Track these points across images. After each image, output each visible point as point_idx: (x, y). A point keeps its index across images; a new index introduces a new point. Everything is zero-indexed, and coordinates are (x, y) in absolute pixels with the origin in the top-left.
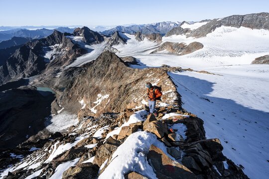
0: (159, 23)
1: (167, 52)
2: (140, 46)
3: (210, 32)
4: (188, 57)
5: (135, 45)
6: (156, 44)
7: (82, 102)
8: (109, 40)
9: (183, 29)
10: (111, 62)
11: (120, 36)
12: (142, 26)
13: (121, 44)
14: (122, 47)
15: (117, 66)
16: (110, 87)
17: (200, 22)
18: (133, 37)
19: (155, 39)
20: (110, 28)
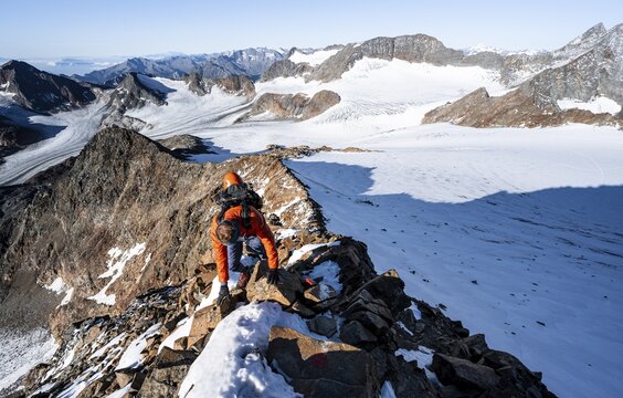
0: (241, 52)
1: (273, 116)
2: (206, 107)
3: (346, 69)
4: (317, 123)
5: (192, 106)
6: (243, 99)
7: (57, 285)
8: (112, 96)
9: (295, 66)
10: (130, 156)
11: (142, 83)
12: (201, 58)
13: (151, 105)
14: (156, 113)
15: (154, 165)
16: (142, 221)
17: (325, 49)
18: (181, 87)
19: (238, 88)
20: (106, 65)
